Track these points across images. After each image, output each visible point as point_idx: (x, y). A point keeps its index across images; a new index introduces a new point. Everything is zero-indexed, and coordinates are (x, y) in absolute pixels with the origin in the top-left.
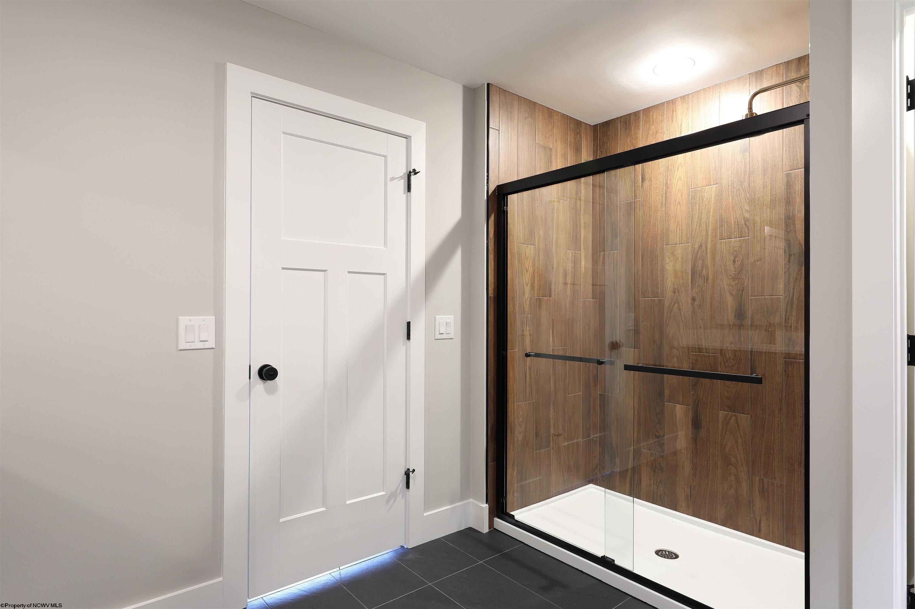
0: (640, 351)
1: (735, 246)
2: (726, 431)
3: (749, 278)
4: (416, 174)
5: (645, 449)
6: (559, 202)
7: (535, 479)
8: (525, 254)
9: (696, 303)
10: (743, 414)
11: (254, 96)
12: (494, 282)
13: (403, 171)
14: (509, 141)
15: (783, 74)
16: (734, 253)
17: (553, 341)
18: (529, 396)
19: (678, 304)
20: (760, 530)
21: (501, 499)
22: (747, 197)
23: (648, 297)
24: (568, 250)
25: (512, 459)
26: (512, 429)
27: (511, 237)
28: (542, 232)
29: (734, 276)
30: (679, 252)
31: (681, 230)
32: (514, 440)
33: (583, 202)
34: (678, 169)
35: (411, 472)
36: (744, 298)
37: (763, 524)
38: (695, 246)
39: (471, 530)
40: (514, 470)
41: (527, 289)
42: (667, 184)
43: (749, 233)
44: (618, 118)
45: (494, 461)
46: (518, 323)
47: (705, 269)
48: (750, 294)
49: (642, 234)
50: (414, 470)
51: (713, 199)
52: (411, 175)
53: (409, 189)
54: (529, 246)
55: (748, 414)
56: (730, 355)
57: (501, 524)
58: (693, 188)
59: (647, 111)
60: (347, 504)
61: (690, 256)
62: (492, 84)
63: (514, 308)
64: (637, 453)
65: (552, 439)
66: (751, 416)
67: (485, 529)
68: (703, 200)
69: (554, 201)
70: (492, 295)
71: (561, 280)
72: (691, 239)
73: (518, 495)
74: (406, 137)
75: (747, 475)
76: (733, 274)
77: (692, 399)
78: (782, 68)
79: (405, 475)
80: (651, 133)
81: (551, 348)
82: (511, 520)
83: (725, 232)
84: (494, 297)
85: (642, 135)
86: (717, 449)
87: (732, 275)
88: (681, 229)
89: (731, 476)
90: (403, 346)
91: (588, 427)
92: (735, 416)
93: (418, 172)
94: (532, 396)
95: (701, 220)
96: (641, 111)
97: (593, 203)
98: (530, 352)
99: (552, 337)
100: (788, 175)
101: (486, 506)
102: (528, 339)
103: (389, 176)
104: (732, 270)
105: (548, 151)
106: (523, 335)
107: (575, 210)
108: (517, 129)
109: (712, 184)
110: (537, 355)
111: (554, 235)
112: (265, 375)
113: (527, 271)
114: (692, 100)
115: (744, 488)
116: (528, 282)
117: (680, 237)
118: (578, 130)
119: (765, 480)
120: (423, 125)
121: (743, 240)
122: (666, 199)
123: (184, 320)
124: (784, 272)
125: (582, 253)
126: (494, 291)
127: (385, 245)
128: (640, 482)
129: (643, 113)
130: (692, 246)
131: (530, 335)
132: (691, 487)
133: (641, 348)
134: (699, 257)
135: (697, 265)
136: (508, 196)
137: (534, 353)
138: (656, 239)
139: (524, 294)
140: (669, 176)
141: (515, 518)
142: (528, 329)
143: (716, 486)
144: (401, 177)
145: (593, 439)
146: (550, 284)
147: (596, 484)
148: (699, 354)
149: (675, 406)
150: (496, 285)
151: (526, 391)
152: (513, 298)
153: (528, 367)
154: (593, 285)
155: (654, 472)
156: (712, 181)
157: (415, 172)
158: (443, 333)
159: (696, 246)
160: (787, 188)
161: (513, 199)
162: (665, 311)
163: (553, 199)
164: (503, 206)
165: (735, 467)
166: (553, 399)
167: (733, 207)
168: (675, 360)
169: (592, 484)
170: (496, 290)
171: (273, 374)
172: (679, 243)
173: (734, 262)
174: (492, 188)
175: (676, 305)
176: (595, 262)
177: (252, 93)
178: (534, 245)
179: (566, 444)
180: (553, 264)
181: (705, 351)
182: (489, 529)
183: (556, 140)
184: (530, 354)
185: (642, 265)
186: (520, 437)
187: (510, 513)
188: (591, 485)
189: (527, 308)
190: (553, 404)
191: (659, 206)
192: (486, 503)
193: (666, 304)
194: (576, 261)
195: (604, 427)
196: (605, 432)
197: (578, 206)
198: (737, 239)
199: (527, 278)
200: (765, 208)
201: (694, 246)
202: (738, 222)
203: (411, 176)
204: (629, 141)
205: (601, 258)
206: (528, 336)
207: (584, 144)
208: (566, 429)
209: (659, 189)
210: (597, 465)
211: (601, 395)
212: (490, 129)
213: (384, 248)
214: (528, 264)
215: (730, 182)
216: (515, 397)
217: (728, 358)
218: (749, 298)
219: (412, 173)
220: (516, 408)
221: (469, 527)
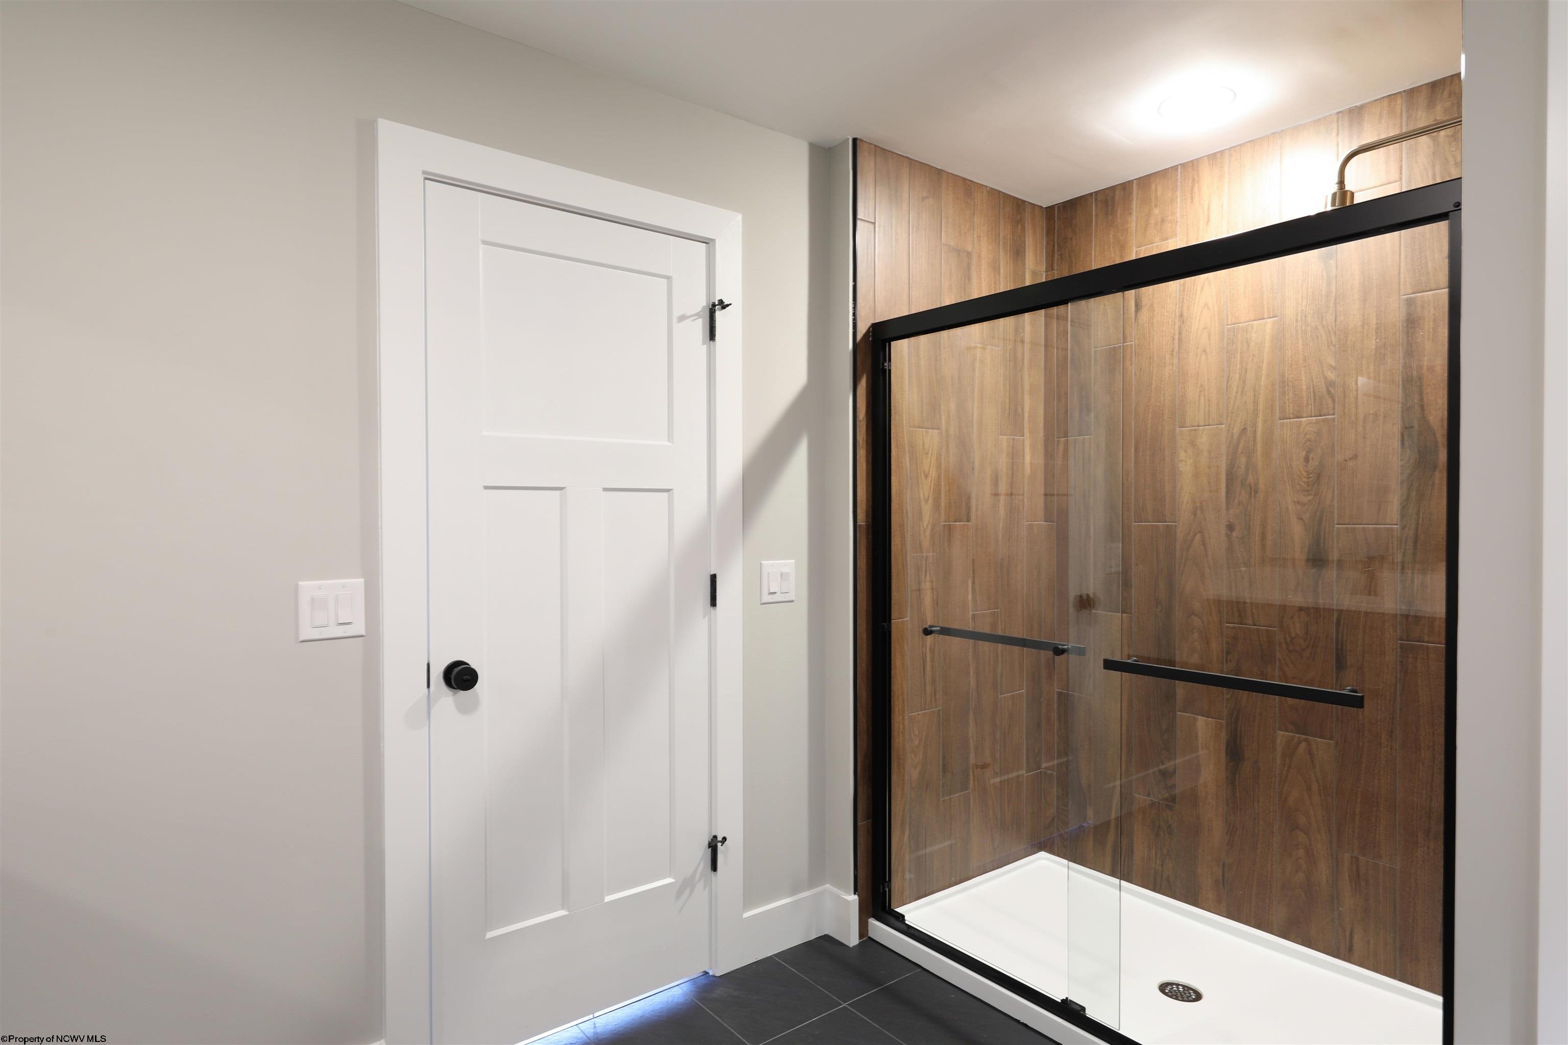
0: (1132, 617)
1: (1308, 431)
2: (1289, 767)
3: (1333, 492)
4: (725, 308)
5: (1139, 794)
6: (984, 349)
7: (942, 845)
8: (923, 446)
9: (1234, 534)
10: (1320, 738)
11: (430, 177)
12: (867, 499)
13: (701, 303)
14: (894, 242)
15: (1401, 113)
16: (1306, 444)
17: (974, 599)
18: (931, 699)
19: (1202, 536)
20: (1351, 949)
21: (881, 886)
22: (1331, 341)
23: (1146, 521)
24: (1000, 436)
25: (901, 814)
26: (900, 761)
27: (897, 416)
28: (953, 406)
29: (1306, 486)
30: (1203, 439)
31: (1207, 401)
32: (903, 780)
33: (1027, 347)
34: (1202, 288)
35: (720, 842)
36: (1325, 528)
37: (1356, 937)
38: (1233, 429)
39: (826, 939)
40: (903, 833)
41: (927, 509)
42: (1181, 316)
43: (1334, 408)
44: (1091, 194)
45: (868, 819)
46: (911, 571)
47: (1251, 472)
48: (1336, 520)
49: (1136, 407)
50: (724, 839)
51: (1267, 345)
52: (715, 310)
53: (712, 336)
54: (930, 430)
55: (1331, 738)
56: (1298, 631)
57: (880, 930)
58: (1229, 323)
59: (1145, 181)
60: (605, 901)
61: (1224, 449)
62: (861, 140)
63: (903, 544)
64: (1126, 797)
65: (971, 774)
66: (1337, 743)
67: (853, 939)
68: (1249, 346)
69: (976, 347)
70: (863, 522)
71: (988, 489)
72: (1227, 417)
73: (912, 876)
74: (706, 241)
75: (1327, 849)
76: (1304, 482)
77: (1226, 707)
78: (1399, 101)
79: (709, 848)
80: (1152, 221)
81: (971, 613)
82: (898, 924)
83: (1289, 406)
84: (868, 526)
85: (1136, 225)
86: (1272, 799)
87: (1303, 484)
88: (1207, 399)
89: (1298, 849)
90: (704, 618)
91: (1036, 751)
92: (1306, 740)
93: (728, 305)
94: (936, 701)
95: (1244, 382)
96: (1135, 181)
97: (1046, 346)
98: (933, 624)
99: (973, 593)
100: (1410, 303)
101: (854, 898)
102: (928, 599)
103: (676, 313)
104: (1303, 475)
105: (964, 259)
106: (919, 590)
107: (1014, 362)
108: (907, 219)
109: (1266, 316)
110: (945, 631)
111: (975, 409)
112: (455, 680)
113: (926, 476)
114: (1230, 162)
115: (1323, 871)
116: (929, 497)
117: (1205, 412)
118: (1019, 216)
119: (1362, 858)
120: (738, 218)
121: (1323, 421)
122: (1179, 344)
123: (308, 587)
124: (1399, 481)
125: (1025, 440)
126: (867, 515)
127: (670, 438)
128: (1131, 852)
129: (1139, 185)
130: (1229, 430)
131: (932, 589)
132: (1224, 865)
133: (1133, 613)
134: (1240, 450)
135: (1236, 466)
136: (892, 342)
137: (939, 628)
138: (1161, 415)
139: (920, 518)
140: (1185, 300)
141: (905, 920)
142: (928, 579)
143: (1269, 865)
144: (698, 315)
145: (1045, 773)
146: (969, 498)
147: (1051, 851)
148: (1240, 627)
149: (1195, 720)
150: (871, 504)
151: (925, 690)
152: (902, 526)
153: (928, 649)
154: (1046, 495)
155: (1157, 835)
156: (1266, 311)
157: (723, 305)
158: (775, 593)
159: (1236, 431)
160: (1407, 326)
161: (901, 350)
162: (1178, 547)
163: (973, 345)
164: (881, 362)
165: (1305, 834)
166: (973, 704)
167: (1305, 360)
168: (1196, 635)
169: (1043, 852)
170: (870, 513)
171: (470, 680)
172: (1203, 424)
173: (1307, 459)
174: (862, 329)
175: (1198, 537)
176: (1049, 455)
177: (424, 172)
178: (938, 429)
179: (998, 780)
180: (973, 462)
181: (1250, 622)
182: (860, 939)
183: (979, 237)
184: (933, 629)
185: (1136, 463)
186: (915, 774)
187: (896, 910)
188: (1043, 854)
189: (926, 543)
190: (974, 712)
191: (1168, 356)
192: (855, 894)
193: (1180, 534)
194: (1015, 455)
195: (1066, 748)
196: (1067, 755)
197: (1019, 354)
198: (1312, 420)
199: (926, 489)
200: (1364, 362)
201: (1231, 430)
202: (1313, 387)
203: (715, 312)
204: (1111, 236)
205: (1061, 447)
206: (929, 593)
207: (1029, 241)
208: (998, 755)
209: (1167, 324)
210: (1053, 819)
211: (1060, 694)
212: (859, 223)
213: (668, 444)
214: (928, 464)
215: (1300, 314)
216: (906, 704)
217: (1293, 635)
218: (1334, 527)
219: (717, 307)
220: (907, 722)
221: (825, 935)
